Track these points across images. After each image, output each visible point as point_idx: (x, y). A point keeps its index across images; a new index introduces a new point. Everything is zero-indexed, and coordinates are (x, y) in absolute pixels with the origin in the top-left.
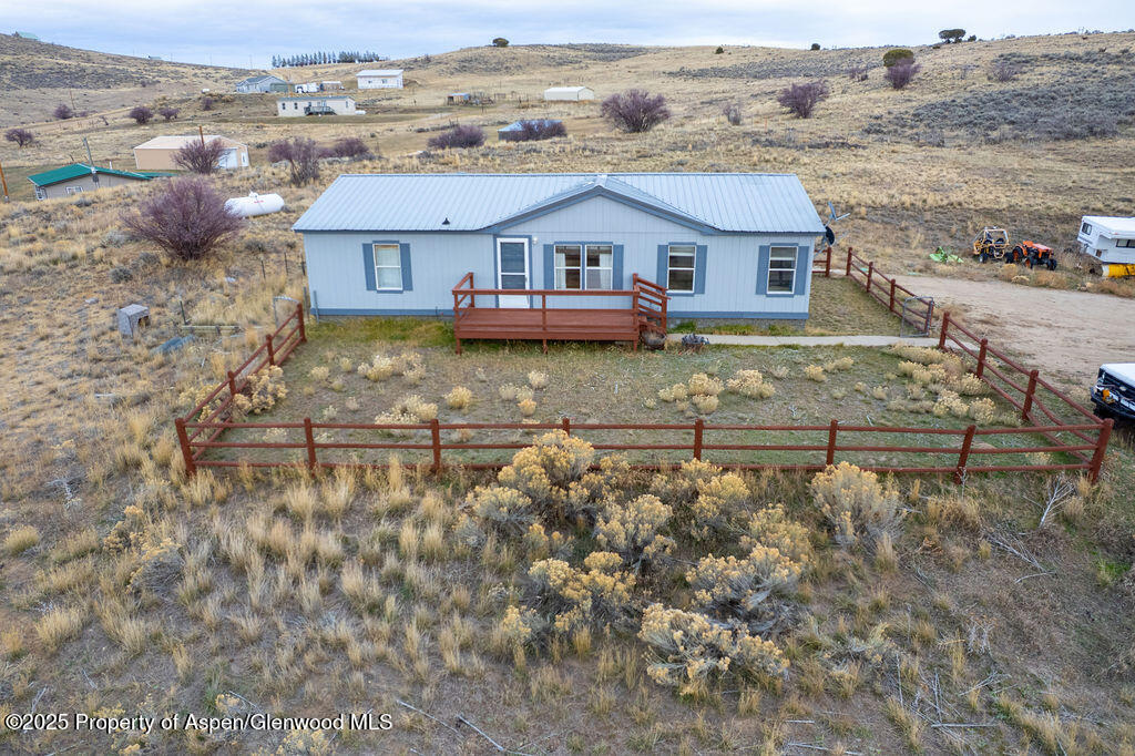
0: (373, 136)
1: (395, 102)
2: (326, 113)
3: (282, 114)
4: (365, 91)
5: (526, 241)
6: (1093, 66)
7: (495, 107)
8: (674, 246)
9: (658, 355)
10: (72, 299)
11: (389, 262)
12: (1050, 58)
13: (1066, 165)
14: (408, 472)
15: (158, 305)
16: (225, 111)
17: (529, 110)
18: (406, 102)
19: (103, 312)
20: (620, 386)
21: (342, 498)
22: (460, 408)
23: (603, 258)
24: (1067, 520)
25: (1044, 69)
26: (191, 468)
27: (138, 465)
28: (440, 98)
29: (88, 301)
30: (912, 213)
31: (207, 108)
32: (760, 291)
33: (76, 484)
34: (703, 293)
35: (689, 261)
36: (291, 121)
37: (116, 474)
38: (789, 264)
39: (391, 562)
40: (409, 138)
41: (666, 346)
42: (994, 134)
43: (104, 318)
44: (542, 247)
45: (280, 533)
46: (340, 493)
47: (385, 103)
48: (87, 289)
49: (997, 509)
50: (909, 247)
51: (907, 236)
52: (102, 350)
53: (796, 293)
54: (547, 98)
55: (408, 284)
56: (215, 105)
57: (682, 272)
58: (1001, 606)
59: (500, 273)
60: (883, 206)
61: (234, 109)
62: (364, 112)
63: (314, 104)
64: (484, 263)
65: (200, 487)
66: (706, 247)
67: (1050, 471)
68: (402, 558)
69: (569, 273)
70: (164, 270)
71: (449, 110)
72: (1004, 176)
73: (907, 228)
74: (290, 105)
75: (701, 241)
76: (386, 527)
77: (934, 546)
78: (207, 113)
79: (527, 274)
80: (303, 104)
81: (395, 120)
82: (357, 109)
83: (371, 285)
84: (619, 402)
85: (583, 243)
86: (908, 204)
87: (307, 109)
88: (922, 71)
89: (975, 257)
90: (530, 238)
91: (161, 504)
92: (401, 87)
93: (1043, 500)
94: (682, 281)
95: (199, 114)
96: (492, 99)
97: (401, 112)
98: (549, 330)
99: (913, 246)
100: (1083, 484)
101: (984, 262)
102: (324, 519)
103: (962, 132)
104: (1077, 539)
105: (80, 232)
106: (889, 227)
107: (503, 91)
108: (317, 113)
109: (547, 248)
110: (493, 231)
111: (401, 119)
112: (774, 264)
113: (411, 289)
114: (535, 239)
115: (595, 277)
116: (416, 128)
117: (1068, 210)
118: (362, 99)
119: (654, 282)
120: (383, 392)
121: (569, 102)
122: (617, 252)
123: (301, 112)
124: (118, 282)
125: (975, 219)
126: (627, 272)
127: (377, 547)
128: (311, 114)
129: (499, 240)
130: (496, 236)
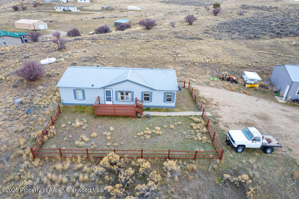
0: (82, 20)
1: (88, 8)
2: (69, 11)
3: (57, 10)
4: (80, 3)
5: (111, 90)
6: (262, 11)
7: (114, 11)
8: (145, 92)
9: (140, 119)
10: (2, 93)
11: (80, 94)
12: (254, 7)
13: (247, 48)
14: (82, 158)
15: (25, 96)
16: (40, 8)
17: (123, 13)
18: (91, 8)
19: (11, 98)
20: (130, 130)
21: (68, 166)
22: (94, 137)
23: (129, 94)
24: (213, 169)
25: (251, 11)
26: (34, 157)
27: (22, 155)
28: (100, 7)
29: (6, 94)
30: (208, 65)
31: (35, 6)
32: (164, 102)
33: (8, 159)
34: (152, 102)
35: (148, 95)
36: (59, 13)
37: (17, 157)
38: (171, 96)
39: (77, 184)
40: (91, 21)
41: (142, 117)
42: (234, 36)
43: (11, 100)
44: (115, 92)
45: (54, 177)
46: (67, 165)
47: (85, 8)
48: (5, 90)
49: (201, 167)
50: (206, 75)
51: (206, 71)
52: (11, 111)
53: (172, 102)
54: (128, 9)
55: (84, 98)
56: (37, 6)
57: (147, 98)
58: (196, 190)
59: (105, 97)
60: (202, 63)
61: (43, 7)
62: (79, 10)
63: (65, 8)
64: (102, 95)
65: (36, 163)
66: (152, 92)
67: (213, 158)
68: (80, 182)
69: (121, 97)
70: (25, 84)
71: (102, 11)
72: (232, 52)
73: (206, 69)
74: (59, 8)
75: (151, 91)
76: (76, 174)
77: (187, 176)
78: (35, 8)
79: (112, 97)
80: (62, 8)
81: (88, 14)
82: (78, 9)
83: (76, 98)
84: (129, 136)
85: (124, 91)
86: (208, 62)
87: (64, 9)
88: (222, 9)
89: (221, 78)
90: (112, 89)
91: (28, 167)
92: (89, 2)
93: (210, 164)
94: (147, 99)
95: (33, 8)
96: (114, 8)
97: (89, 11)
98: (116, 114)
99: (207, 74)
100: (218, 161)
101: (222, 80)
102: (63, 171)
103: (226, 35)
104: (215, 173)
105: (2, 68)
106: (202, 68)
107: (117, 5)
108: (66, 11)
109: (116, 92)
110: (104, 88)
111: (89, 14)
112: (167, 96)
113: (85, 99)
114: (113, 90)
115: (127, 98)
116: (93, 17)
117: (243, 66)
118: (79, 6)
119: (141, 100)
120: (78, 131)
121: (134, 10)
122: (132, 93)
123: (62, 10)
124: (14, 88)
125: (223, 67)
126: (135, 97)
127: (74, 179)
128: (65, 11)
129: (105, 90)
130: (104, 89)
